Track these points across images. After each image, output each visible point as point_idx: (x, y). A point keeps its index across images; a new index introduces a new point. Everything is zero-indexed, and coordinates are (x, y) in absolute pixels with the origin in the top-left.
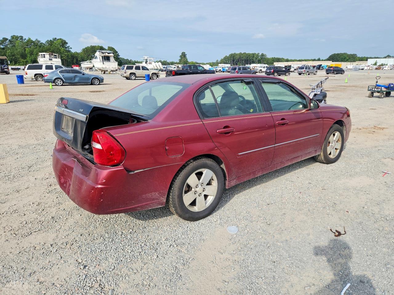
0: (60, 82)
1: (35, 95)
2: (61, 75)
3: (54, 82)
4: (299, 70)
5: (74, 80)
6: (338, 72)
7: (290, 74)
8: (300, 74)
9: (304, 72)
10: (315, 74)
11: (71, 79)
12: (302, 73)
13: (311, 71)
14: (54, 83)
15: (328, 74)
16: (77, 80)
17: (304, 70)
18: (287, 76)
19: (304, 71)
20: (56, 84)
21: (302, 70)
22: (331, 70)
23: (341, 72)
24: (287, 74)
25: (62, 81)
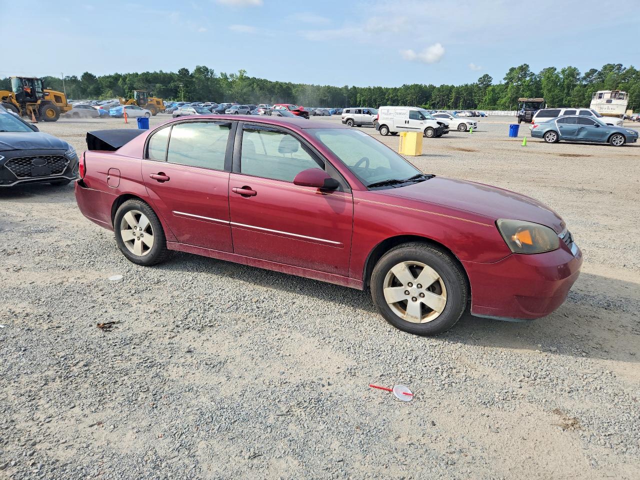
0: (552, 137)
1: (473, 151)
2: (557, 127)
3: (544, 136)
5: (577, 135)
11: (572, 133)
14: (543, 138)
16: (582, 135)
20: (545, 139)
25: (556, 136)
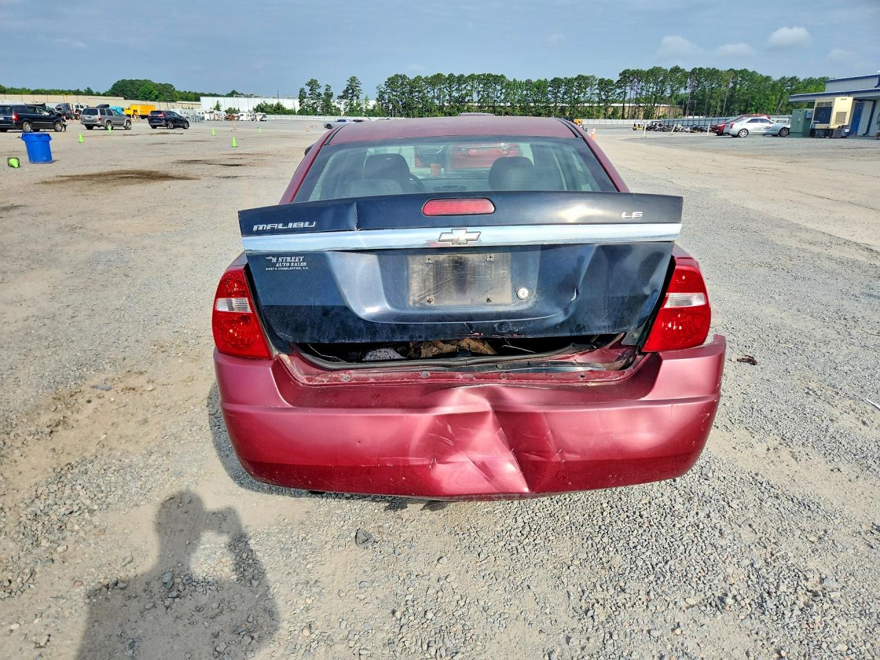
4: (86, 117)
6: (176, 124)
7: (65, 126)
8: (90, 127)
9: (99, 122)
10: (126, 128)
12: (96, 125)
13: (115, 119)
15: (154, 127)
17: (99, 116)
18: (61, 131)
19: (100, 119)
21: (93, 117)
22: (160, 119)
23: (182, 125)
24: (58, 126)
